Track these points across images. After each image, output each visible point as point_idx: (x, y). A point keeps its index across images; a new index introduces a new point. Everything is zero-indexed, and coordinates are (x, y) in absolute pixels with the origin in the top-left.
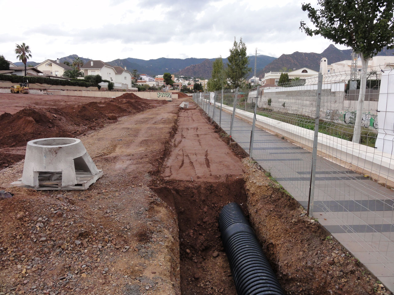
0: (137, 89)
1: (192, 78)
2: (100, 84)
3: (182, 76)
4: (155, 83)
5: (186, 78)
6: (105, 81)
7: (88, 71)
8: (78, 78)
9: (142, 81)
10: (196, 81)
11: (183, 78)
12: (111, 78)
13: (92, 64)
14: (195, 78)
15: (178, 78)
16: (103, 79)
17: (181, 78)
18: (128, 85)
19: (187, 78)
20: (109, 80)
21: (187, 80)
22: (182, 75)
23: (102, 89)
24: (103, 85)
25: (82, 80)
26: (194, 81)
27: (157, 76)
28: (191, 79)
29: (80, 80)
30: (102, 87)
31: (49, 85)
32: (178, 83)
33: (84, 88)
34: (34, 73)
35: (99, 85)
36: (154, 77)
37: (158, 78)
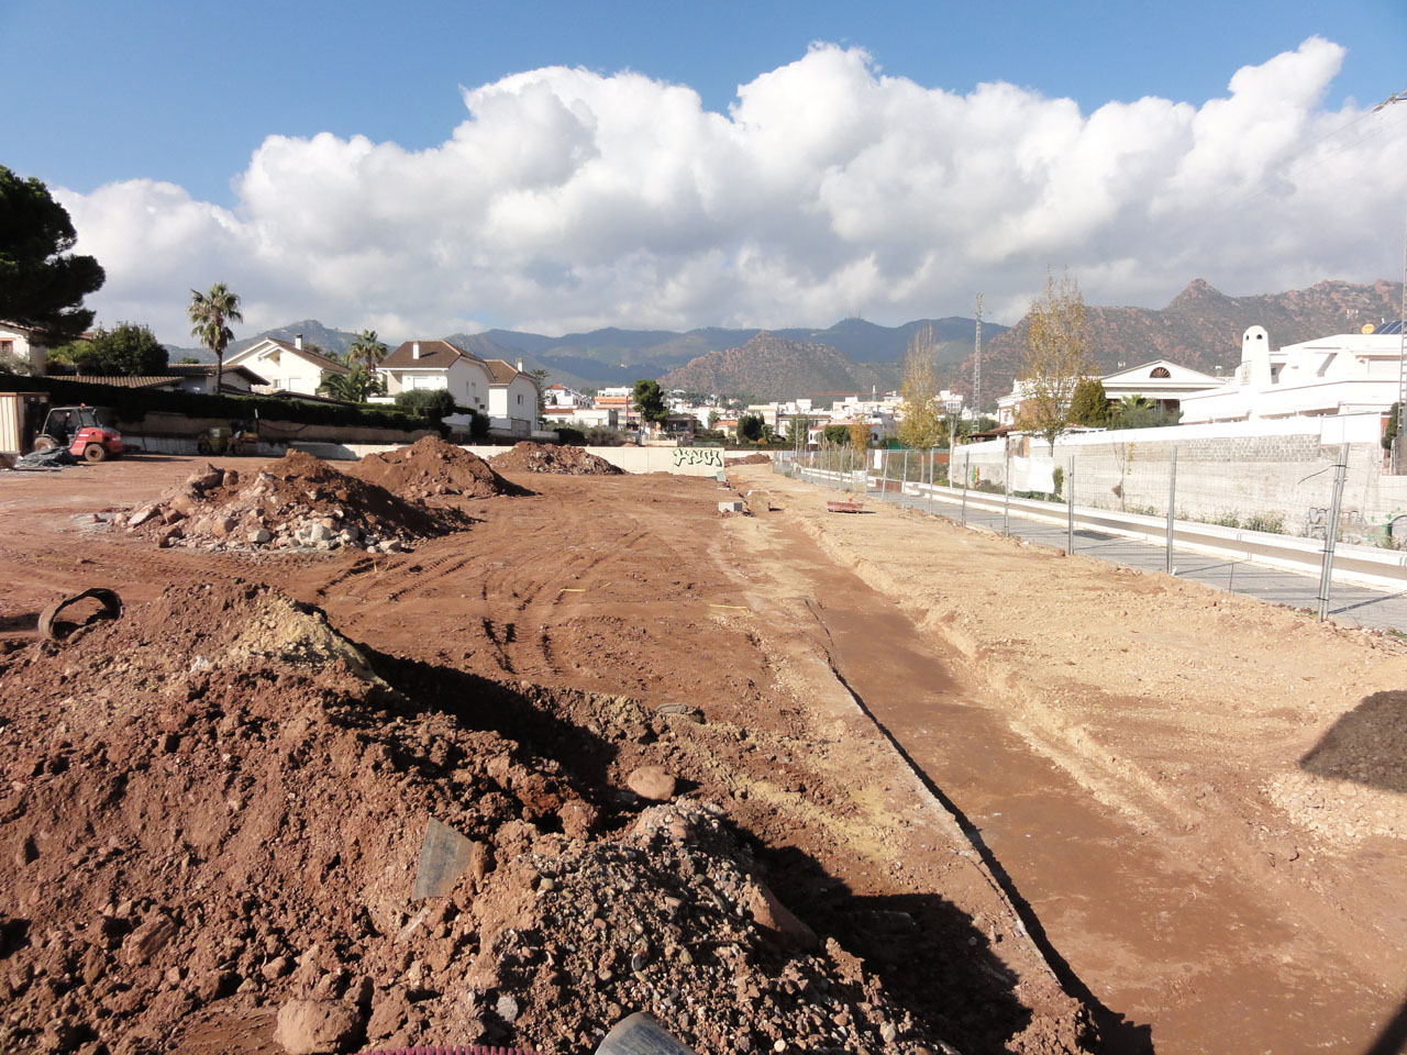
0: (555, 435)
2: (446, 420)
3: (677, 391)
4: (601, 415)
5: (691, 398)
6: (463, 411)
7: (404, 378)
8: (372, 400)
9: (560, 407)
11: (683, 398)
12: (477, 400)
13: (416, 355)
14: (724, 397)
16: (459, 402)
17: (675, 396)
18: (528, 422)
19: (693, 396)
20: (472, 405)
22: (679, 387)
23: (453, 435)
24: (457, 421)
25: (389, 407)
27: (602, 392)
29: (380, 406)
30: (454, 430)
31: (297, 426)
33: (400, 434)
34: (241, 384)
35: (444, 424)
36: (592, 393)
37: (606, 398)
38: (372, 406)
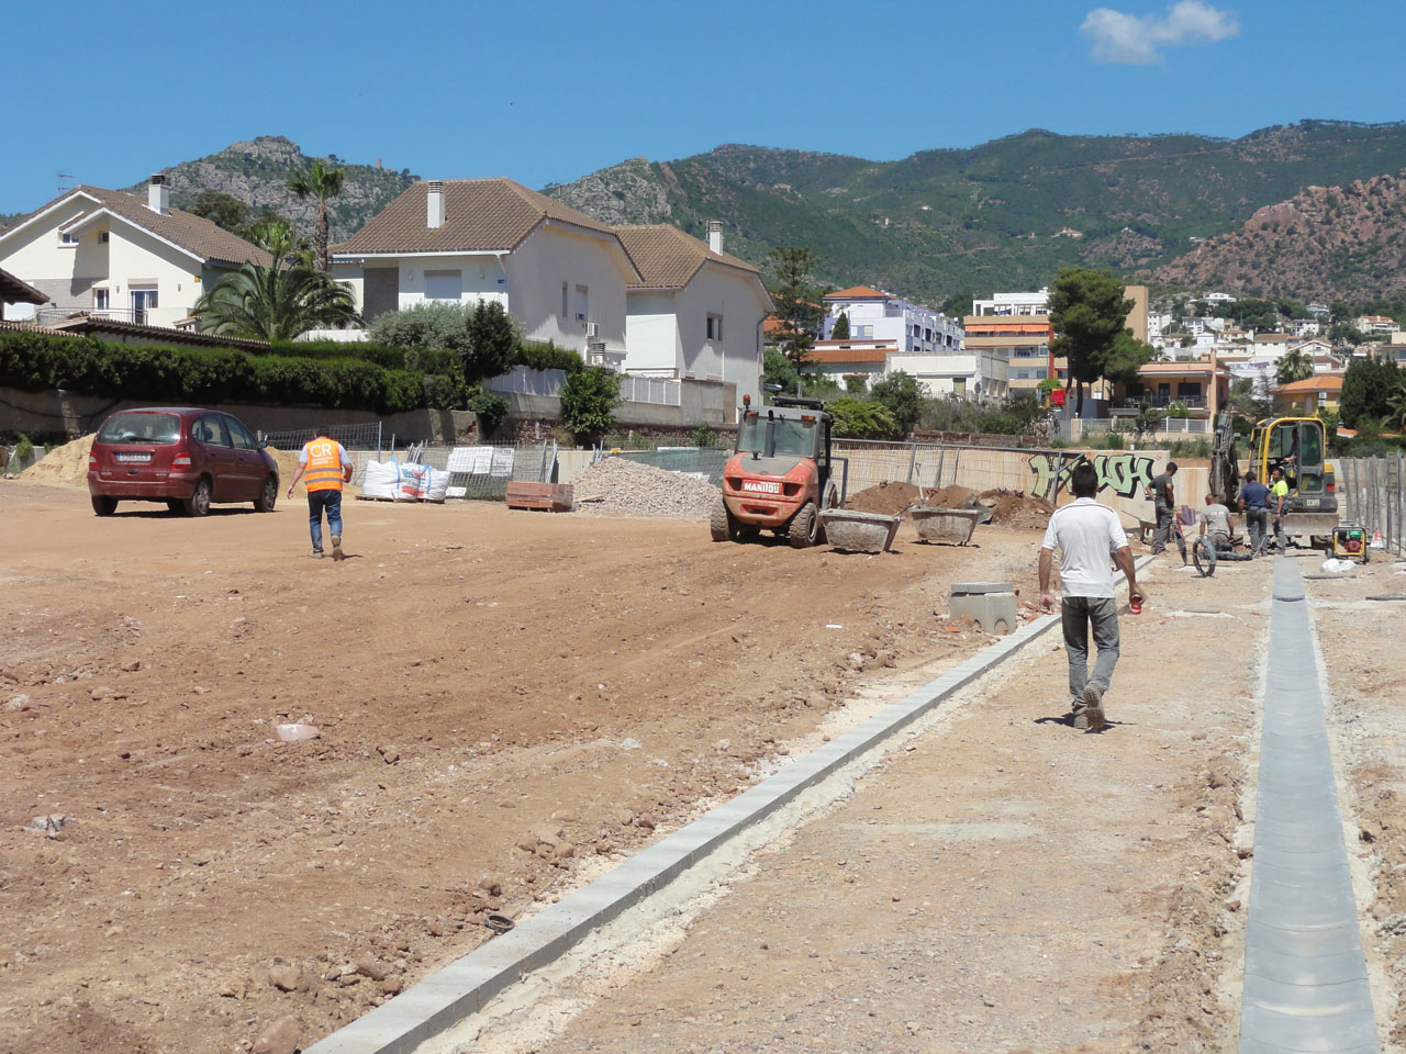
1: (1313, 308)
3: (1214, 297)
4: (967, 363)
5: (1252, 317)
6: (543, 361)
7: (403, 271)
8: (316, 335)
9: (853, 345)
10: (1357, 339)
11: (1227, 316)
13: (434, 219)
14: (1339, 312)
15: (1179, 311)
16: (528, 339)
17: (1202, 310)
18: (732, 387)
19: (1265, 309)
21: (1265, 330)
22: (1214, 283)
23: (515, 420)
25: (350, 350)
26: (1334, 338)
27: (985, 304)
28: (1309, 317)
29: (329, 350)
30: (513, 408)
32: (1181, 359)
36: (958, 307)
37: (993, 319)
38: (309, 351)
